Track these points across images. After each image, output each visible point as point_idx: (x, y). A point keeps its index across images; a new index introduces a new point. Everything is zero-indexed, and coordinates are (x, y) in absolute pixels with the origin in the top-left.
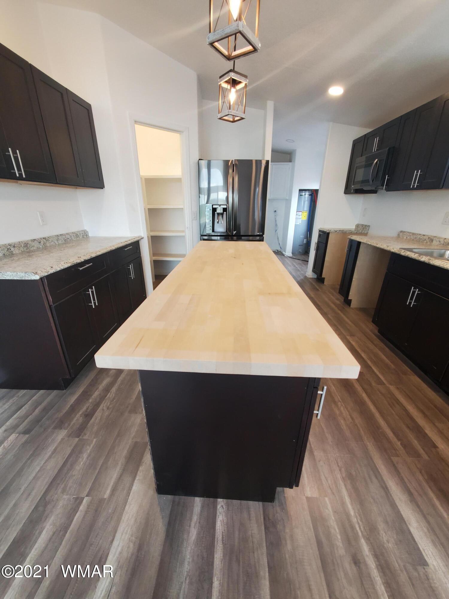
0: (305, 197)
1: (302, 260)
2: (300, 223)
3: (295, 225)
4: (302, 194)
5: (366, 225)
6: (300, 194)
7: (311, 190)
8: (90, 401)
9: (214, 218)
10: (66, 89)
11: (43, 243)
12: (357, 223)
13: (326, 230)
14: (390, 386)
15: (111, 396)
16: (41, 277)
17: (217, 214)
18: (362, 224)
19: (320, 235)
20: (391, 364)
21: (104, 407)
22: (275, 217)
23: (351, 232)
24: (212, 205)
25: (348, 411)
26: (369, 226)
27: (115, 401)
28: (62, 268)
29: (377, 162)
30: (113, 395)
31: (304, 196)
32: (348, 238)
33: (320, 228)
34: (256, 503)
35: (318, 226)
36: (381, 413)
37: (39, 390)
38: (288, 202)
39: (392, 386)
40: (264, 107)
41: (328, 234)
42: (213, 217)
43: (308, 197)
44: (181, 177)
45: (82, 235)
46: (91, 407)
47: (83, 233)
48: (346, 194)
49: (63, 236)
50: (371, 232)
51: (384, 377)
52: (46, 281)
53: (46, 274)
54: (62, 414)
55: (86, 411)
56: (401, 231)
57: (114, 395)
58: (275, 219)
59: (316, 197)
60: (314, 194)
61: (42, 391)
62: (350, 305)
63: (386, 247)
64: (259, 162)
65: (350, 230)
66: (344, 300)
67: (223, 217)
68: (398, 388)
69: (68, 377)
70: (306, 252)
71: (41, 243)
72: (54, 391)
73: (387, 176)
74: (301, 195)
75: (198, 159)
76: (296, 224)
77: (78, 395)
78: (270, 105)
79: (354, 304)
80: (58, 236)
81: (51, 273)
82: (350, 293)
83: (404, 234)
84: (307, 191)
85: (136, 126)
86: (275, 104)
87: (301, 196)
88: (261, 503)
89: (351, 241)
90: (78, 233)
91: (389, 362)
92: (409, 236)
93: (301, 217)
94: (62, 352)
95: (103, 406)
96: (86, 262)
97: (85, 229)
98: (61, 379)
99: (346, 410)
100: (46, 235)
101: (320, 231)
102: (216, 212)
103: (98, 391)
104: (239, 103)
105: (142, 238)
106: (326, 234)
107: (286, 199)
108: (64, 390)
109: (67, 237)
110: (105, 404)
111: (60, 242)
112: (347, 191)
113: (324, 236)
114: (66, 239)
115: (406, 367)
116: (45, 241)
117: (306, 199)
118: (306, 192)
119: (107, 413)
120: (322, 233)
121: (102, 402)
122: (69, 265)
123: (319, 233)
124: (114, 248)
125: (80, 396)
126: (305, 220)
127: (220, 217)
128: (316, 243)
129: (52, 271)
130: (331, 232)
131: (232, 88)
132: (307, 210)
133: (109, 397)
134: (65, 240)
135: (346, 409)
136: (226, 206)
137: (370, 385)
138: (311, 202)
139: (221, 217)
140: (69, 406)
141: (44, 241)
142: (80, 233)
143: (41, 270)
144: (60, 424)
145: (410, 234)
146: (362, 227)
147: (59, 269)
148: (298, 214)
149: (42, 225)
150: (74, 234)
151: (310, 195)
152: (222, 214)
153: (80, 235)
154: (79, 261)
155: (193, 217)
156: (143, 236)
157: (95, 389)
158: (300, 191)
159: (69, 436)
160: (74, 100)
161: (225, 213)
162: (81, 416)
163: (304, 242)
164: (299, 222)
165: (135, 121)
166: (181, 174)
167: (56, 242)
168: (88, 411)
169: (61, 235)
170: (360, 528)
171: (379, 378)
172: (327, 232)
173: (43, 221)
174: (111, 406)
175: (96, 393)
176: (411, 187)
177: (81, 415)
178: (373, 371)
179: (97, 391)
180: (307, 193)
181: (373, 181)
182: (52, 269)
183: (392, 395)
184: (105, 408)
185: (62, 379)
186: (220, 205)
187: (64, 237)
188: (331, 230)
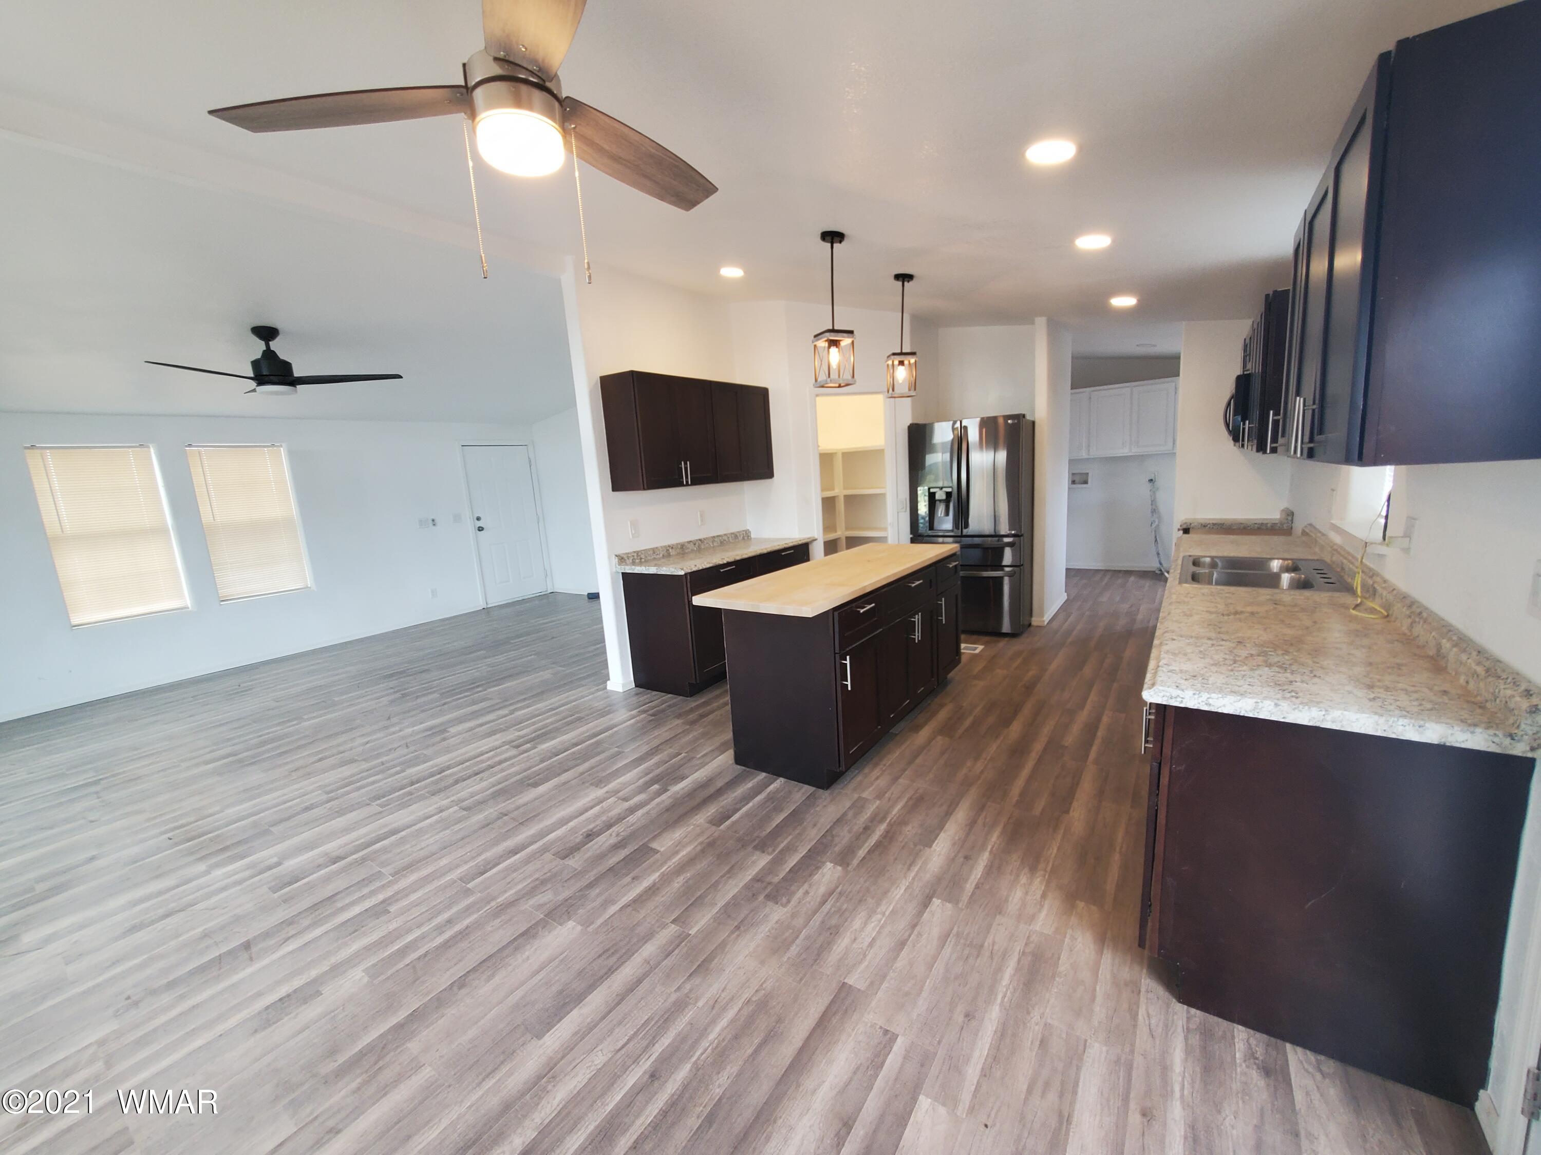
11: (698, 545)
17: (937, 503)
22: (1151, 493)
24: (929, 489)
28: (704, 567)
42: (932, 506)
45: (742, 536)
46: (707, 711)
47: (743, 534)
52: (689, 576)
53: (690, 571)
54: (682, 711)
55: (702, 713)
58: (1151, 497)
67: (948, 506)
69: (693, 682)
71: (696, 545)
72: (680, 697)
78: (1040, 324)
80: (714, 537)
96: (729, 564)
97: (746, 529)
100: (701, 537)
105: (816, 540)
108: (689, 697)
111: (715, 544)
114: (723, 540)
116: (700, 543)
121: (718, 711)
122: (711, 565)
124: (765, 551)
125: (701, 703)
129: (695, 569)
134: (721, 543)
136: (951, 489)
139: (945, 506)
140: (689, 708)
142: (741, 533)
144: (679, 716)
147: (701, 568)
149: (700, 525)
150: (734, 535)
152: (945, 501)
153: (740, 536)
154: (721, 563)
155: (900, 507)
156: (816, 537)
159: (683, 723)
167: (711, 544)
168: (704, 713)
169: (718, 536)
173: (702, 521)
175: (716, 704)
179: (717, 702)
186: (943, 488)
187: (721, 538)
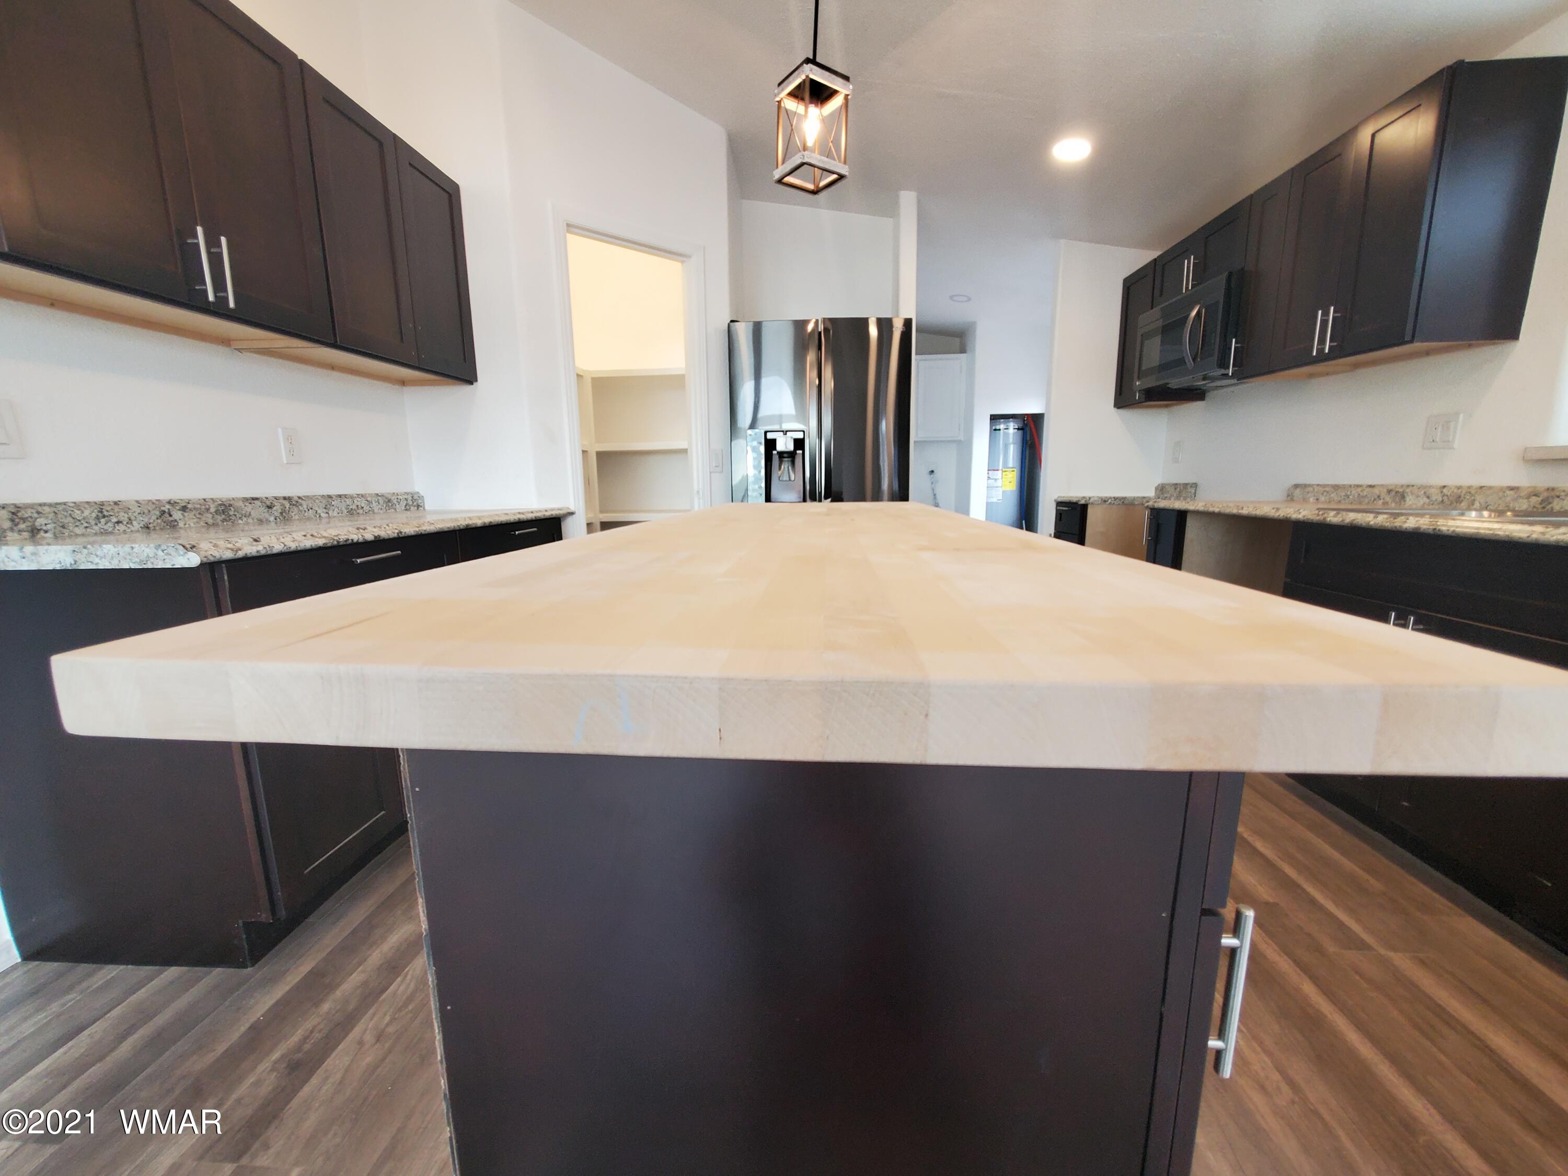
0: (1006, 435)
2: (1001, 498)
3: (987, 503)
4: (998, 428)
5: (1187, 484)
6: (994, 428)
7: (1023, 416)
8: (326, 1007)
9: (769, 468)
10: (395, 136)
11: (280, 511)
12: (1159, 481)
13: (1077, 497)
14: (1391, 954)
15: (402, 988)
16: (205, 560)
17: (777, 457)
18: (1175, 482)
19: (1061, 514)
20: (1366, 876)
21: (368, 1032)
22: (933, 485)
23: (1148, 498)
24: (766, 433)
25: (1269, 1054)
26: (1195, 485)
27: (410, 1007)
28: (293, 546)
29: (1199, 313)
30: (409, 984)
31: (1005, 433)
32: (1147, 507)
33: (1059, 496)
35: (1051, 492)
36: (1394, 1059)
38: (964, 447)
39: (1400, 955)
40: (891, 210)
41: (1084, 508)
42: (769, 463)
43: (1013, 433)
44: (683, 372)
45: (403, 503)
46: (320, 1031)
47: (406, 499)
48: (1118, 408)
49: (347, 500)
50: (1205, 492)
51: (1358, 921)
52: (226, 577)
53: (228, 555)
54: (210, 1058)
55: (298, 1048)
56: (1295, 485)
57: (412, 986)
58: (933, 490)
59: (1034, 430)
60: (1030, 427)
61: (173, 968)
63: (1274, 511)
64: (885, 325)
65: (1144, 496)
67: (793, 463)
68: (1422, 963)
69: (264, 917)
71: (275, 508)
72: (211, 972)
73: (1234, 340)
74: (995, 430)
75: (729, 322)
76: (990, 501)
77: (287, 988)
78: (908, 200)
80: (330, 497)
81: (249, 555)
83: (1307, 490)
84: (1011, 419)
85: (570, 237)
86: (919, 201)
87: (998, 431)
89: (1157, 511)
90: (394, 499)
91: (1357, 869)
92: (1323, 494)
93: (999, 483)
94: (253, 823)
95: (364, 1028)
96: (382, 545)
97: (417, 489)
98: (241, 924)
99: (1259, 1049)
100: (293, 491)
101: (1059, 504)
102: (775, 452)
103: (363, 971)
104: (831, 144)
105: (572, 514)
106: (1079, 508)
107: (959, 442)
108: (246, 967)
109: (359, 504)
110: (373, 1021)
112: (1123, 399)
113: (1074, 511)
114: (354, 507)
115: (1421, 885)
116: (287, 506)
117: (1011, 440)
118: (1009, 422)
119: (369, 1059)
120: (1066, 509)
121: (366, 1013)
122: (320, 542)
123: (1057, 510)
125: (297, 988)
126: (1011, 491)
127: (786, 465)
129: (252, 550)
130: (1092, 503)
131: (810, 105)
132: (1015, 466)
133: (395, 994)
135: (1256, 1045)
136: (802, 433)
137: (1319, 950)
138: (1023, 446)
139: (790, 463)
140: (243, 1029)
141: (283, 505)
142: (399, 497)
143: (214, 541)
145: (1327, 489)
146: (1176, 489)
147: (278, 548)
148: (992, 477)
149: (287, 463)
150: (380, 498)
151: (1018, 429)
152: (792, 457)
153: (399, 503)
154: (356, 538)
155: (714, 465)
156: (572, 508)
157: (355, 961)
158: (993, 420)
160: (414, 164)
161: (800, 452)
162: (272, 1070)
164: (997, 496)
165: (568, 225)
166: (683, 366)
168: (307, 1047)
169: (340, 496)
171: (1341, 925)
172: (1080, 503)
173: (291, 452)
174: (391, 1029)
175: (356, 979)
176: (1315, 354)
177: (276, 1062)
178: (1313, 901)
179: (360, 969)
180: (1012, 426)
181: (1194, 360)
182: (255, 543)
183: (1411, 986)
184: (369, 1038)
185: (244, 923)
186: (787, 431)
187: (349, 501)
188: (1090, 498)
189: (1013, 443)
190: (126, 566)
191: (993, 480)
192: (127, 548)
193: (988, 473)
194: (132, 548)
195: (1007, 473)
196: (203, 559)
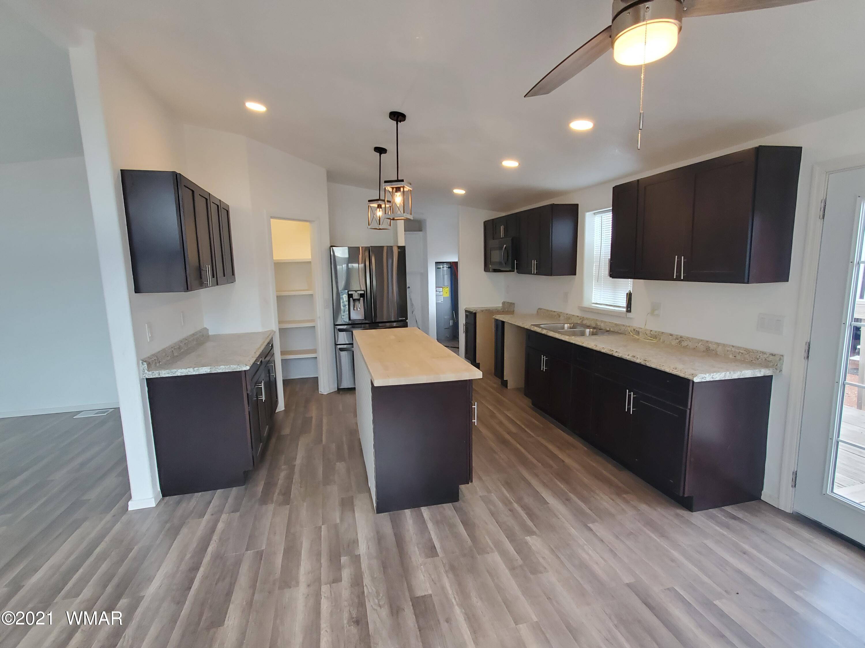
1: (452, 347)
3: (436, 303)
4: (439, 267)
5: (512, 303)
6: (437, 267)
7: (450, 263)
8: (279, 486)
9: (349, 304)
12: (503, 300)
13: (472, 310)
17: (353, 301)
18: (508, 302)
19: (467, 316)
22: (410, 294)
23: (498, 311)
24: (348, 292)
26: (514, 304)
27: (303, 482)
29: (506, 247)
31: (443, 270)
32: (493, 318)
33: (466, 308)
34: (448, 504)
35: (463, 307)
36: (529, 452)
37: (216, 490)
38: (424, 276)
39: (539, 437)
41: (475, 314)
43: (447, 270)
44: (311, 261)
47: (205, 332)
48: (486, 272)
50: (517, 309)
51: (534, 433)
55: (281, 492)
56: (539, 308)
57: (299, 480)
58: (410, 297)
59: (456, 270)
60: (453, 267)
62: (507, 387)
65: (496, 309)
66: (501, 383)
69: (251, 468)
70: (455, 337)
73: (515, 260)
74: (438, 268)
75: (329, 246)
76: (438, 302)
79: (510, 385)
80: (192, 336)
82: (505, 374)
84: (445, 264)
88: (450, 504)
89: (496, 320)
93: (442, 293)
100: (185, 336)
101: (466, 311)
102: (352, 299)
106: (473, 314)
107: (421, 274)
108: (243, 486)
110: (296, 485)
112: (487, 269)
113: (471, 316)
117: (445, 273)
119: (302, 490)
120: (468, 314)
123: (465, 314)
126: (447, 297)
127: (357, 303)
128: (464, 325)
130: (478, 312)
131: (379, 208)
132: (448, 285)
133: (296, 481)
136: (363, 291)
137: (523, 439)
138: (451, 275)
140: (260, 493)
145: (546, 311)
146: (508, 305)
148: (437, 291)
149: (183, 325)
150: (200, 333)
151: (448, 268)
152: (359, 300)
155: (327, 305)
158: (436, 264)
161: (362, 298)
163: (450, 324)
164: (441, 300)
165: (271, 216)
167: (193, 342)
168: (283, 491)
170: (513, 500)
171: (530, 434)
172: (473, 312)
173: (184, 321)
174: (303, 486)
175: (280, 481)
176: (533, 272)
177: (278, 494)
180: (446, 267)
183: (539, 442)
184: (298, 488)
186: (357, 291)
188: (477, 310)
189: (446, 275)
190: (227, 371)
191: (438, 292)
192: (228, 366)
193: (436, 289)
194: (230, 366)
195: (445, 289)
196: (250, 366)
